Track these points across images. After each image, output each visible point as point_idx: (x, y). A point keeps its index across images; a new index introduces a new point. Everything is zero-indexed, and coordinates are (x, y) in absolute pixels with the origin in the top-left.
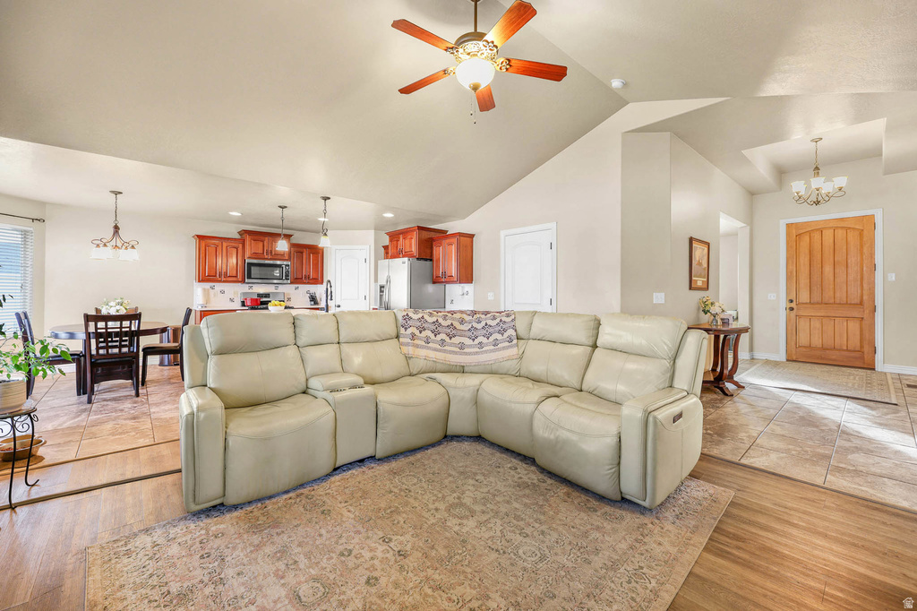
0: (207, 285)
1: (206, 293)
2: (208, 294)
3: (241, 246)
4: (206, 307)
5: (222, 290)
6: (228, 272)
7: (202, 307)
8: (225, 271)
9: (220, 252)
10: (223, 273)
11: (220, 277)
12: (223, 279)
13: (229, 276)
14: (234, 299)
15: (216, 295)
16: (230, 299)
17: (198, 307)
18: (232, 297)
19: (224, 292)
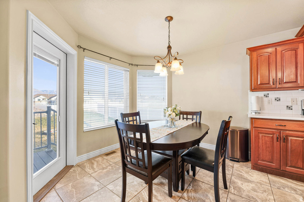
0: (261, 94)
1: (259, 100)
2: (262, 101)
3: (301, 45)
4: (259, 113)
5: (277, 98)
6: (283, 79)
7: (256, 113)
8: (280, 77)
9: (274, 59)
10: (278, 80)
11: (274, 84)
12: (278, 86)
13: (286, 82)
14: (292, 106)
15: (271, 102)
16: (287, 106)
17: (251, 113)
18: (290, 105)
19: (280, 99)
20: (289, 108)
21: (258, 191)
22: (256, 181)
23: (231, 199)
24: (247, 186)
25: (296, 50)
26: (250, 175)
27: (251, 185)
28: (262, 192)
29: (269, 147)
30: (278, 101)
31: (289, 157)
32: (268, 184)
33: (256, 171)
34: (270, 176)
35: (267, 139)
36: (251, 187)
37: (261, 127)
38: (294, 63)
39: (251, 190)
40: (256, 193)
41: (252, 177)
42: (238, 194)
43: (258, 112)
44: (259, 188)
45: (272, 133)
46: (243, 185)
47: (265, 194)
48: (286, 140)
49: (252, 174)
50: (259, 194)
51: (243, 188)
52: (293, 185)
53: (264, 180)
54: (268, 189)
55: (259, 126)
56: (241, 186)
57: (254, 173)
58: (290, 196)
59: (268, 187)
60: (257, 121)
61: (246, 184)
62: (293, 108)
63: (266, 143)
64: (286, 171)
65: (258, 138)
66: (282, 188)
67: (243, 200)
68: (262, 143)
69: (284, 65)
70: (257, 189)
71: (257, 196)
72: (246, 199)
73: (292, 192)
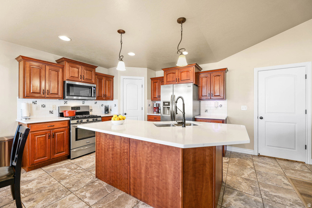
0: (30, 101)
1: (29, 107)
2: (31, 108)
3: (61, 70)
4: (29, 119)
5: (43, 105)
6: (50, 91)
7: (26, 119)
8: (48, 89)
9: (44, 74)
10: (46, 91)
11: (44, 94)
12: (47, 96)
13: (51, 94)
14: (53, 111)
15: (38, 109)
16: (50, 111)
17: (21, 119)
18: (51, 110)
19: (45, 106)
20: (51, 112)
21: (42, 181)
22: (36, 177)
23: (26, 201)
24: (32, 184)
25: (58, 72)
26: (29, 177)
27: (34, 182)
28: (45, 180)
29: (43, 146)
30: (43, 107)
31: (56, 148)
32: (45, 174)
33: (32, 171)
34: (43, 168)
35: (41, 139)
36: (35, 183)
37: (37, 130)
38: (57, 81)
39: (37, 184)
40: (41, 184)
41: (31, 176)
42: (29, 194)
43: (28, 117)
44: (41, 180)
45: (45, 133)
46: (29, 186)
47: (48, 180)
48: (54, 136)
49: (30, 175)
50: (44, 183)
51: (29, 188)
52: (59, 165)
53: (42, 173)
54: (47, 176)
55: (35, 130)
56: (28, 188)
57: (31, 173)
58: (61, 171)
59: (47, 175)
60: (34, 126)
61: (30, 184)
62: (53, 112)
63: (41, 143)
64: (54, 158)
65: (35, 141)
66: (55, 170)
67: (36, 194)
68: (38, 144)
69: (51, 80)
70: (40, 181)
71: (43, 184)
72: (37, 192)
73: (61, 168)
